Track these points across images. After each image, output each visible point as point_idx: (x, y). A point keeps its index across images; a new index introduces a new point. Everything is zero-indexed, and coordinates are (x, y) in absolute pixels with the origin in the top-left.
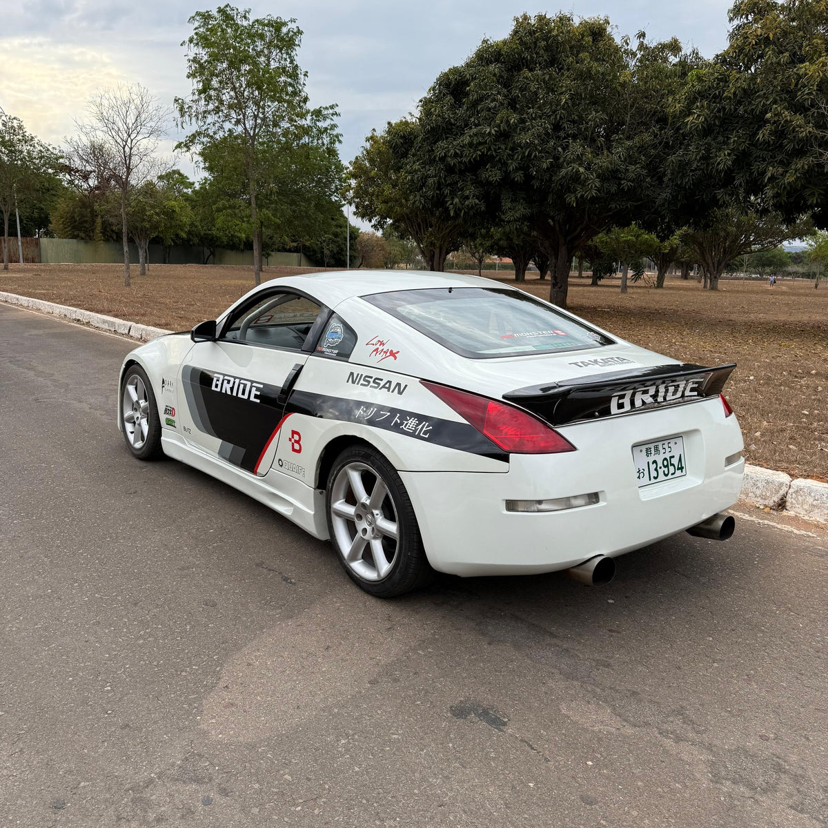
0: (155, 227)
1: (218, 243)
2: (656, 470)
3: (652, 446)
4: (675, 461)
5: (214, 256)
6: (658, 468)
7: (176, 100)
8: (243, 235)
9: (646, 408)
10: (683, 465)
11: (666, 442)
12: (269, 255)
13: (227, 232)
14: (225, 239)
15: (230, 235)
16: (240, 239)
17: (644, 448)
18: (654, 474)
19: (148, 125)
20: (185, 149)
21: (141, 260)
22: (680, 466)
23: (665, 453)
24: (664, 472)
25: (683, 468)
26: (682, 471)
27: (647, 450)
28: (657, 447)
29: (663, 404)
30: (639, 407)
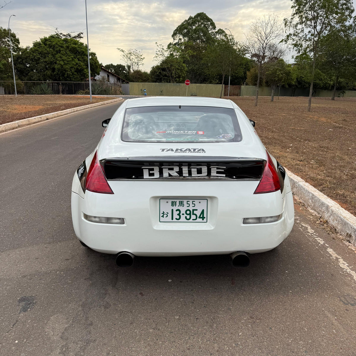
0: (280, 80)
1: (318, 86)
2: (179, 214)
3: (178, 201)
4: (198, 213)
5: (316, 93)
6: (181, 214)
7: (284, 20)
8: (332, 83)
9: (171, 178)
10: (205, 216)
11: (191, 201)
12: (344, 92)
13: (324, 81)
14: (322, 85)
15: (325, 83)
16: (329, 84)
17: (170, 201)
18: (176, 216)
19: (276, 33)
20: (285, 42)
21: (272, 95)
22: (201, 216)
23: (189, 206)
24: (186, 217)
25: (205, 218)
26: (203, 220)
27: (172, 203)
28: (181, 202)
29: (188, 178)
30: (167, 177)
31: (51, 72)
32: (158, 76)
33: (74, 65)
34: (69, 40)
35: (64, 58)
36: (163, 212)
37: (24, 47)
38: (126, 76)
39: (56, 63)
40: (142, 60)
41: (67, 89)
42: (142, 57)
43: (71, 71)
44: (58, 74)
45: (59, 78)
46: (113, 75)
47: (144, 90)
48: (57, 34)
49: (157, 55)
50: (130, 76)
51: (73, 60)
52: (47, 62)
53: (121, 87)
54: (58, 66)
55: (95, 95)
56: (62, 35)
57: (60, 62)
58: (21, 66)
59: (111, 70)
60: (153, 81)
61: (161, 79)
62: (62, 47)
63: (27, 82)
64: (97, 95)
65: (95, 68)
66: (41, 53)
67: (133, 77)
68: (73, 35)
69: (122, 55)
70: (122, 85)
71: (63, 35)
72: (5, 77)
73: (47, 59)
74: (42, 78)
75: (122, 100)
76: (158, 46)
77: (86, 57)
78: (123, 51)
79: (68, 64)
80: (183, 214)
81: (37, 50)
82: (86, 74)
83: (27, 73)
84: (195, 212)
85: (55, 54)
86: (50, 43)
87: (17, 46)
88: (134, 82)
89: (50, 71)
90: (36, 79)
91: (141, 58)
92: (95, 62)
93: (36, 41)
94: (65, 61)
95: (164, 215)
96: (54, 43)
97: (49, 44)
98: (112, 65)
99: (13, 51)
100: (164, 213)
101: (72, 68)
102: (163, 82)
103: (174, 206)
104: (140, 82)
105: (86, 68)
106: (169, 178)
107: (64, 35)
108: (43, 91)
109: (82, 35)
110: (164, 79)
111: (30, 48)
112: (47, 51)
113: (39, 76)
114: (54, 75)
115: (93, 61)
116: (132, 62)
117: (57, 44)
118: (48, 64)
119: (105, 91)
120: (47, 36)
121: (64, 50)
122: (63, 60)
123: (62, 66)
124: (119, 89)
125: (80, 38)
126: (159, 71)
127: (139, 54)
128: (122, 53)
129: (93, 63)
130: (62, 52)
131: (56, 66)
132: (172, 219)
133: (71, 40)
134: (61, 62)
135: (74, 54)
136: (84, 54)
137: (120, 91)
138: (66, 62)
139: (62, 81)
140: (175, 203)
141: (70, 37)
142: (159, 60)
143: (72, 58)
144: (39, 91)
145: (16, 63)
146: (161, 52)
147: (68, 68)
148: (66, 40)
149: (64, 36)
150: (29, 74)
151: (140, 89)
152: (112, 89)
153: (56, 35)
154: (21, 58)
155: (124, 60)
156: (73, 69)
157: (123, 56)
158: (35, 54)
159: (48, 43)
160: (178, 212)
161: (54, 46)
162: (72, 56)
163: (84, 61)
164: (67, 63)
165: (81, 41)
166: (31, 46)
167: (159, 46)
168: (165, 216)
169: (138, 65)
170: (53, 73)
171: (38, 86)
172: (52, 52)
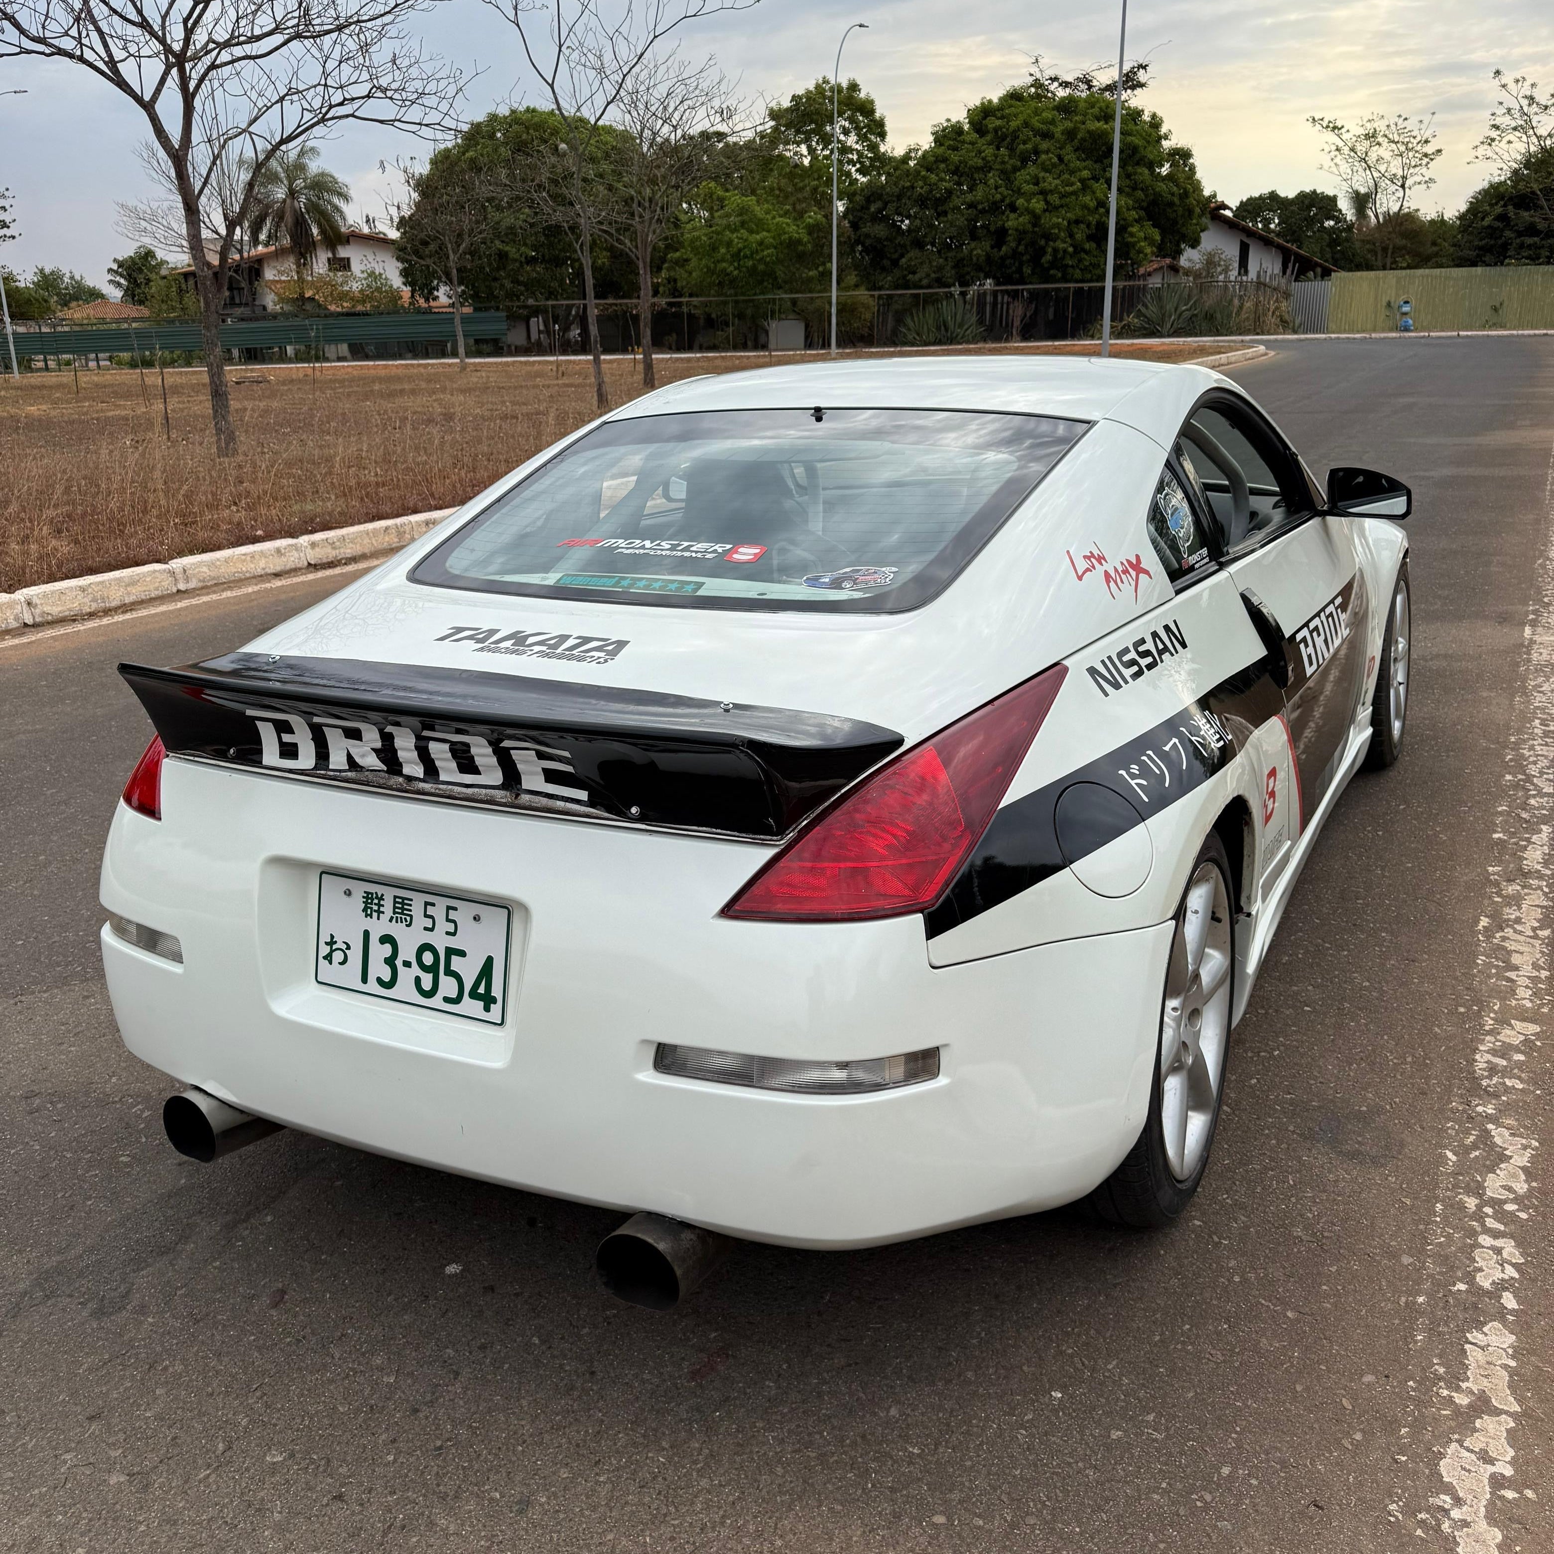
2: (390, 963)
3: (389, 894)
9: (356, 777)
10: (497, 992)
11: (441, 903)
17: (360, 889)
22: (481, 990)
23: (431, 930)
24: (418, 980)
25: (494, 1000)
26: (487, 1009)
27: (368, 897)
28: (403, 904)
29: (422, 785)
30: (340, 771)
31: (988, 249)
32: (1491, 232)
33: (1089, 209)
34: (1082, 105)
35: (1051, 181)
36: (332, 937)
37: (899, 152)
38: (1334, 243)
39: (1013, 208)
40: (1426, 160)
41: (1051, 316)
42: (1429, 149)
43: (1071, 236)
44: (1015, 254)
45: (1020, 270)
46: (1266, 242)
47: (1400, 307)
48: (1037, 84)
49: (1494, 134)
50: (1357, 245)
51: (1085, 187)
52: (976, 207)
53: (1287, 295)
54: (1021, 219)
55: (1161, 336)
56: (1056, 84)
57: (1029, 201)
58: (879, 230)
59: (1267, 222)
60: (1461, 262)
61: (1505, 247)
62: (1046, 135)
63: (890, 297)
64: (1169, 336)
65: (1182, 216)
66: (957, 168)
67: (1374, 244)
68: (1103, 78)
69: (1327, 149)
70: (1296, 286)
71: (1061, 85)
72: (810, 280)
73: (979, 193)
74: (949, 273)
75: (1266, 354)
76: (1504, 86)
77: (1146, 171)
78: (1335, 128)
79: (1062, 206)
80: (407, 964)
81: (945, 160)
82: (1134, 245)
83: (896, 256)
84: (457, 963)
85: (1015, 169)
86: (998, 123)
87: (873, 147)
88: (1372, 270)
89: (986, 245)
90: (925, 282)
91: (1426, 155)
92: (1185, 189)
93: (948, 120)
94: (1049, 197)
95: (332, 951)
96: (1014, 124)
97: (996, 130)
98: (1273, 196)
99: (857, 171)
100: (331, 943)
101: (1077, 222)
102: (1509, 264)
103: (375, 915)
104: (1402, 268)
105: (1136, 221)
106: (349, 774)
107: (1065, 84)
108: (947, 330)
109: (1142, 76)
110: (1522, 246)
111: (920, 153)
112: (983, 159)
113: (940, 268)
114: (1002, 258)
115: (1175, 188)
116: (1376, 174)
117: (1026, 124)
118: (983, 212)
119: (1209, 317)
120: (995, 96)
121: (1053, 148)
122: (1043, 193)
123: (1036, 218)
124: (1277, 308)
125: (1133, 88)
126: (1499, 210)
127: (1413, 134)
128: (1331, 138)
129: (1173, 194)
130: (1043, 156)
131: (1012, 222)
132: (365, 980)
133: (1091, 102)
134: (1034, 201)
135: (1096, 162)
136: (1137, 156)
137: (1281, 317)
138: (1054, 199)
139: (1031, 283)
140: (379, 905)
141: (1090, 87)
142: (1506, 157)
143: (1082, 181)
144: (929, 330)
145: (861, 218)
146: (1517, 115)
147: (1058, 224)
148: (1067, 107)
149: (1066, 87)
150: (904, 260)
151: (1384, 304)
152: (1241, 307)
153: (1032, 86)
154: (880, 197)
155: (1334, 169)
156: (1082, 226)
157: (1334, 153)
158: (933, 177)
159: (993, 123)
160: (387, 949)
161: (1015, 135)
162: (1086, 173)
163: (1134, 189)
164: (1058, 202)
165: (1136, 99)
166: (926, 142)
167: (1512, 86)
168: (338, 957)
169: (1403, 186)
170: (996, 250)
171: (930, 309)
172: (1003, 163)
